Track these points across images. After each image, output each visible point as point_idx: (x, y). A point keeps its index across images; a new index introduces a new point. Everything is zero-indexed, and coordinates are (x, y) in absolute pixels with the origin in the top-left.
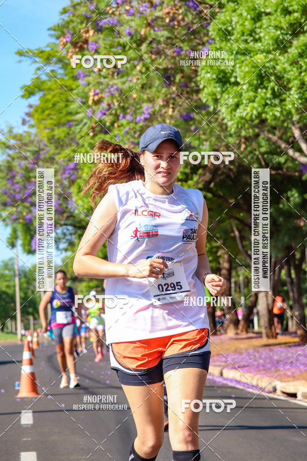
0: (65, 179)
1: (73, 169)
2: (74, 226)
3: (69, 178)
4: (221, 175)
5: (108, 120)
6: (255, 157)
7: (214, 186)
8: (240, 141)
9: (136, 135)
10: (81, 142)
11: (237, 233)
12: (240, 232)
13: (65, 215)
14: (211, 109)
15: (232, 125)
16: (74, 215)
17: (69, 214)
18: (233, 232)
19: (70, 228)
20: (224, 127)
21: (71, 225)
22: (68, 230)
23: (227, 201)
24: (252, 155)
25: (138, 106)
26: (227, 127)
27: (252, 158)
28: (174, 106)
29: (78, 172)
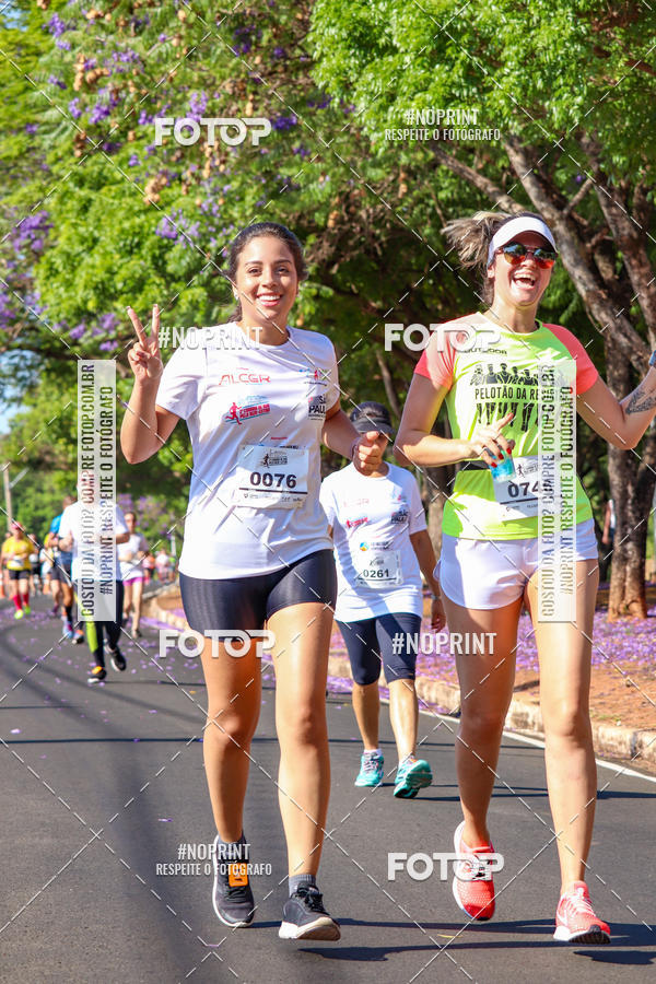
0: (20, 248)
1: (37, 228)
2: (38, 351)
3: (28, 246)
4: (354, 248)
5: (113, 124)
6: (429, 210)
7: (339, 271)
8: (398, 175)
9: (174, 159)
10: (55, 169)
11: (386, 374)
12: (391, 372)
13: (18, 326)
14: (335, 103)
15: (379, 141)
16: (38, 325)
17: (27, 325)
18: (377, 369)
19: (28, 354)
20: (361, 145)
21: (30, 348)
22: (23, 358)
23: (367, 305)
24: (421, 206)
25: (179, 96)
26: (368, 147)
27: (422, 212)
28: (258, 98)
29: (47, 235)
